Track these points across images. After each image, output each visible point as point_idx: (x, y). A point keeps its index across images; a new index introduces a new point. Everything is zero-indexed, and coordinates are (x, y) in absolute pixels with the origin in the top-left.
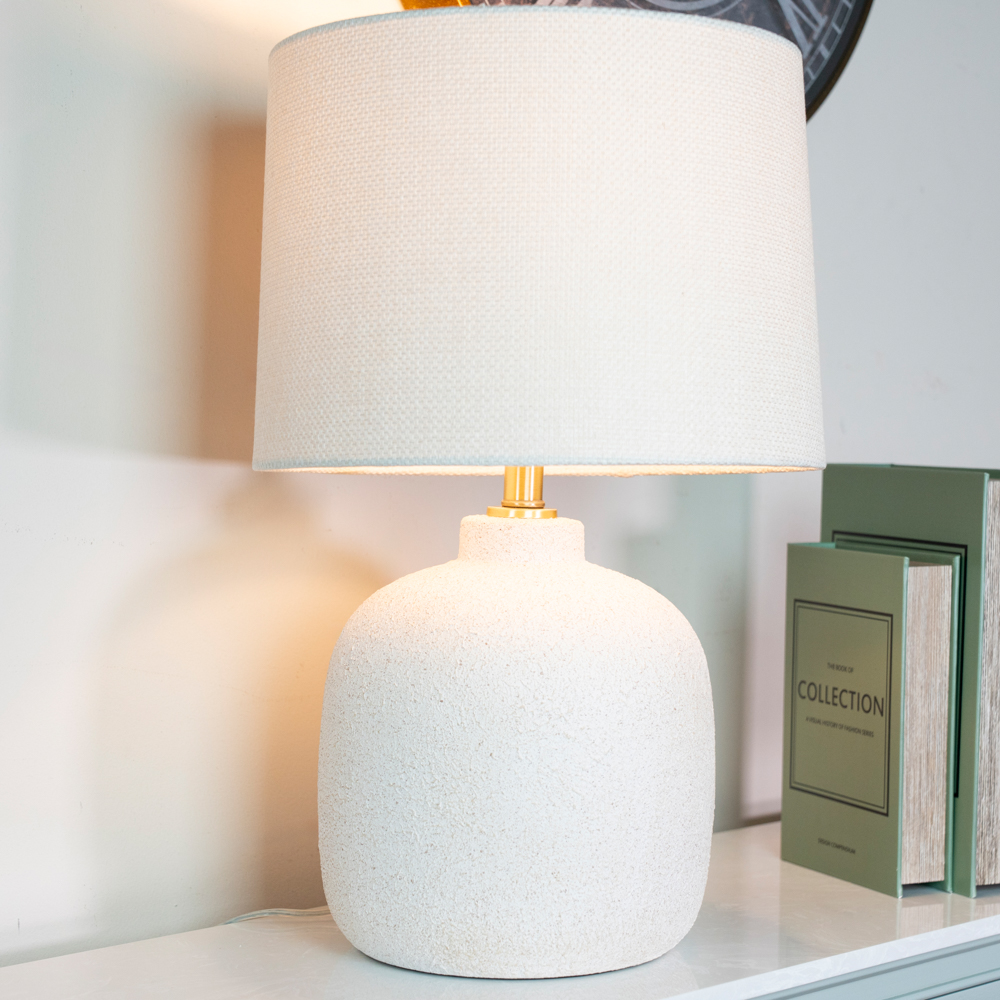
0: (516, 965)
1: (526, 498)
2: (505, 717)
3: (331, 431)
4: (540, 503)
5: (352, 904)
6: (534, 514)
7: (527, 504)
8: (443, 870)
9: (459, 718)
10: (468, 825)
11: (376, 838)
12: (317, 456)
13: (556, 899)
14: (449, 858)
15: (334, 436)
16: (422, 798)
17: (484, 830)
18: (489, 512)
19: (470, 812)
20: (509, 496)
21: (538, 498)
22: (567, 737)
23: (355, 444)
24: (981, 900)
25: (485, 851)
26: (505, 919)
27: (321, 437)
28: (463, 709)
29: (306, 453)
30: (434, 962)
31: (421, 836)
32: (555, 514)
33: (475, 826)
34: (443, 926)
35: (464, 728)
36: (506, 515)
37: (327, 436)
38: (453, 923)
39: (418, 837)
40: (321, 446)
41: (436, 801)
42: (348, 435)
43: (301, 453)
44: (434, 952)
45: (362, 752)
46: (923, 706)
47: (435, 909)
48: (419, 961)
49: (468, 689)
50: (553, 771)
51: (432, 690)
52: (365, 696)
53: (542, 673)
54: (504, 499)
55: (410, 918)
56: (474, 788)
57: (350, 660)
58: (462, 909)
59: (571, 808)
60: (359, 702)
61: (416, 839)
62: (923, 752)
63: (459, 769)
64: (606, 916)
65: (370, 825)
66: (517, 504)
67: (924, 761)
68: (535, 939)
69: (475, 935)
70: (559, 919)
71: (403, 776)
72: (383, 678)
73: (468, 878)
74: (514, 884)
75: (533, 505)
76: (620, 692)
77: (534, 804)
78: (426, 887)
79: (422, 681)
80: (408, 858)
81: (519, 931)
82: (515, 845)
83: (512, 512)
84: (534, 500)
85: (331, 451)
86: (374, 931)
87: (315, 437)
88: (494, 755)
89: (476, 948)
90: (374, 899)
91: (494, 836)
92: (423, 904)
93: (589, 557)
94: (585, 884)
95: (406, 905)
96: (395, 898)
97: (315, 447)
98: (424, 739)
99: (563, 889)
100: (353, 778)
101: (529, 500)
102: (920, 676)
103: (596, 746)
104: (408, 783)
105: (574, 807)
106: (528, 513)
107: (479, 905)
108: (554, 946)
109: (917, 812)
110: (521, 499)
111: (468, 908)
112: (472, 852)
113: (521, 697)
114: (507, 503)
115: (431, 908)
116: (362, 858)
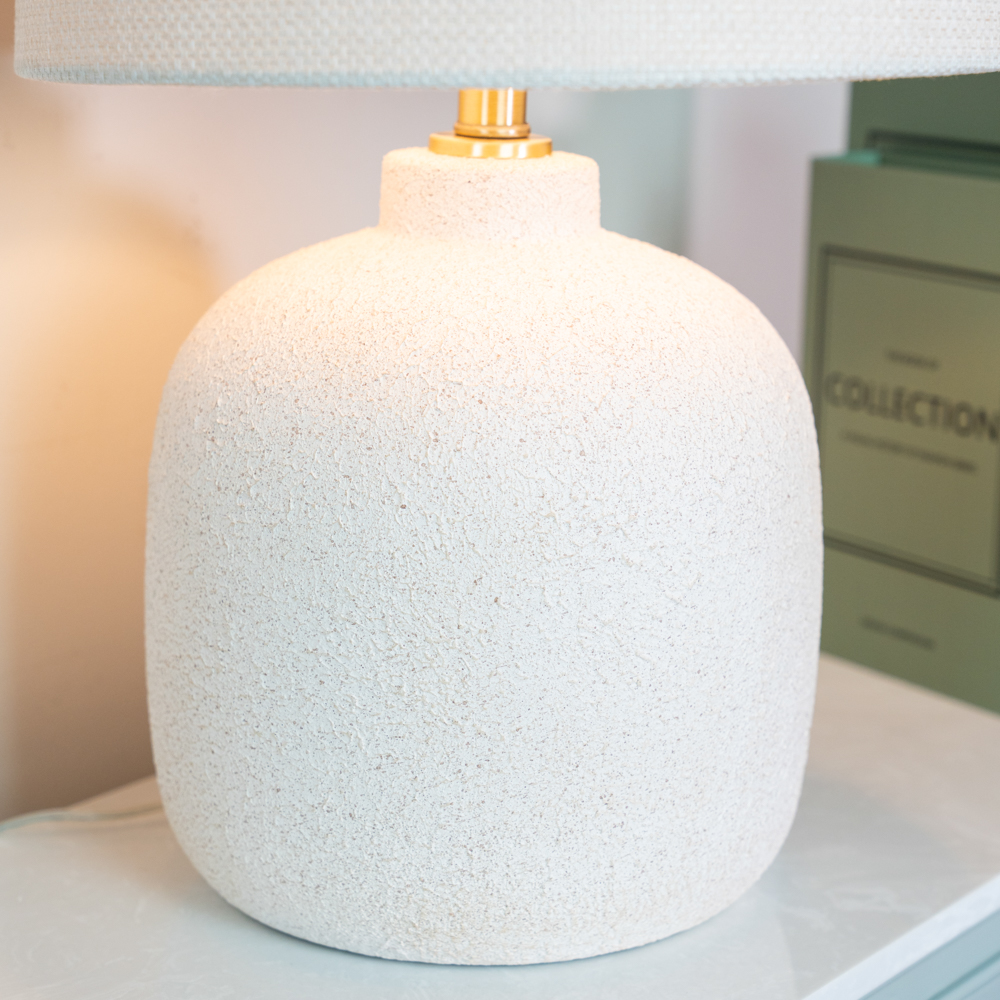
0: (533, 947)
1: (500, 121)
2: (520, 534)
3: (206, 16)
4: (524, 128)
5: (231, 843)
6: (516, 151)
7: (502, 132)
8: (409, 798)
9: (436, 537)
10: (455, 722)
11: (281, 740)
12: (179, 64)
13: (606, 840)
14: (420, 778)
15: (212, 25)
16: (370, 676)
17: (484, 729)
18: (433, 146)
19: (458, 700)
20: (469, 117)
21: (520, 119)
22: (628, 563)
23: (259, 43)
25: (486, 766)
26: (519, 877)
27: (185, 26)
28: (443, 520)
29: (153, 57)
30: (388, 944)
31: (369, 741)
32: (550, 148)
33: (468, 724)
34: (410, 890)
35: (447, 554)
36: (467, 153)
37: (199, 26)
38: (426, 885)
39: (364, 742)
40: (186, 44)
41: (396, 681)
42: (244, 25)
43: (141, 56)
44: (389, 930)
45: (250, 590)
47: (394, 863)
48: (360, 942)
49: (452, 485)
50: (604, 624)
51: (384, 486)
52: (253, 492)
53: (582, 453)
54: (459, 121)
55: (347, 876)
56: (465, 658)
57: (214, 423)
58: (444, 862)
59: (634, 685)
60: (239, 501)
61: (359, 745)
63: (438, 626)
64: (683, 858)
65: (268, 717)
66: (484, 132)
68: (569, 907)
69: (465, 904)
70: (609, 871)
71: (332, 636)
72: (287, 462)
73: (456, 812)
74: (537, 819)
75: (512, 132)
76: (712, 477)
77: (572, 683)
78: (379, 827)
79: (364, 471)
80: (343, 776)
81: (542, 895)
82: (538, 753)
83: (478, 147)
84: (515, 123)
85: (207, 55)
86: (276, 891)
87: (172, 26)
88: (501, 601)
89: (465, 925)
90: (278, 840)
91: (502, 739)
92: (372, 855)
93: (607, 223)
94: (654, 811)
95: (340, 854)
96: (320, 842)
97: (171, 45)
98: (372, 573)
99: (618, 821)
100: (232, 634)
101: (505, 125)
103: (675, 575)
104: (342, 649)
105: (638, 683)
106: (506, 148)
107: (475, 855)
108: (600, 914)
110: (492, 123)
111: (455, 861)
112: (463, 767)
113: (548, 497)
114: (466, 129)
115: (388, 860)
116: (253, 771)
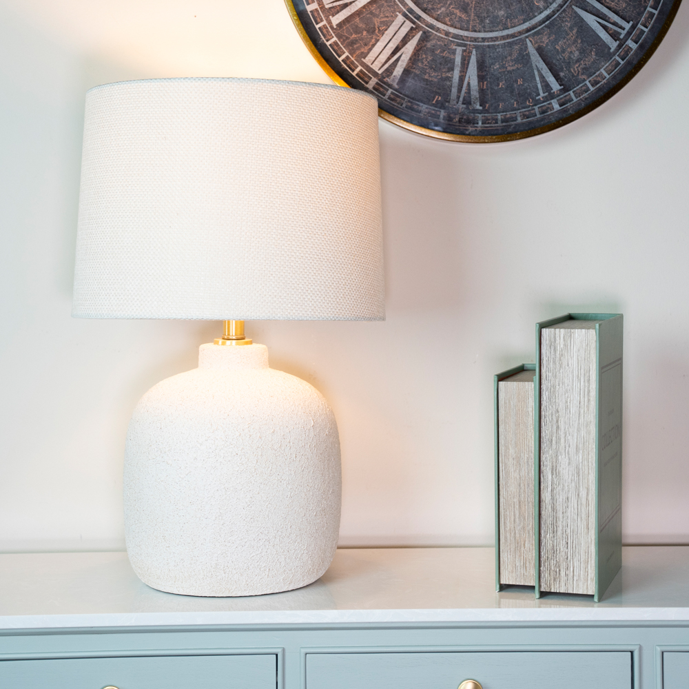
1: (231, 334)
4: (242, 337)
6: (231, 343)
7: (231, 337)
24: (542, 600)
32: (251, 343)
46: (515, 471)
62: (516, 500)
67: (517, 507)
75: (234, 338)
84: (236, 335)
102: (512, 451)
109: (513, 539)
110: (229, 335)
